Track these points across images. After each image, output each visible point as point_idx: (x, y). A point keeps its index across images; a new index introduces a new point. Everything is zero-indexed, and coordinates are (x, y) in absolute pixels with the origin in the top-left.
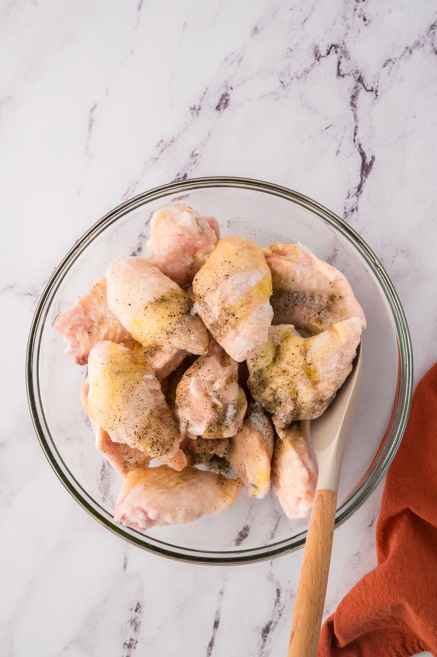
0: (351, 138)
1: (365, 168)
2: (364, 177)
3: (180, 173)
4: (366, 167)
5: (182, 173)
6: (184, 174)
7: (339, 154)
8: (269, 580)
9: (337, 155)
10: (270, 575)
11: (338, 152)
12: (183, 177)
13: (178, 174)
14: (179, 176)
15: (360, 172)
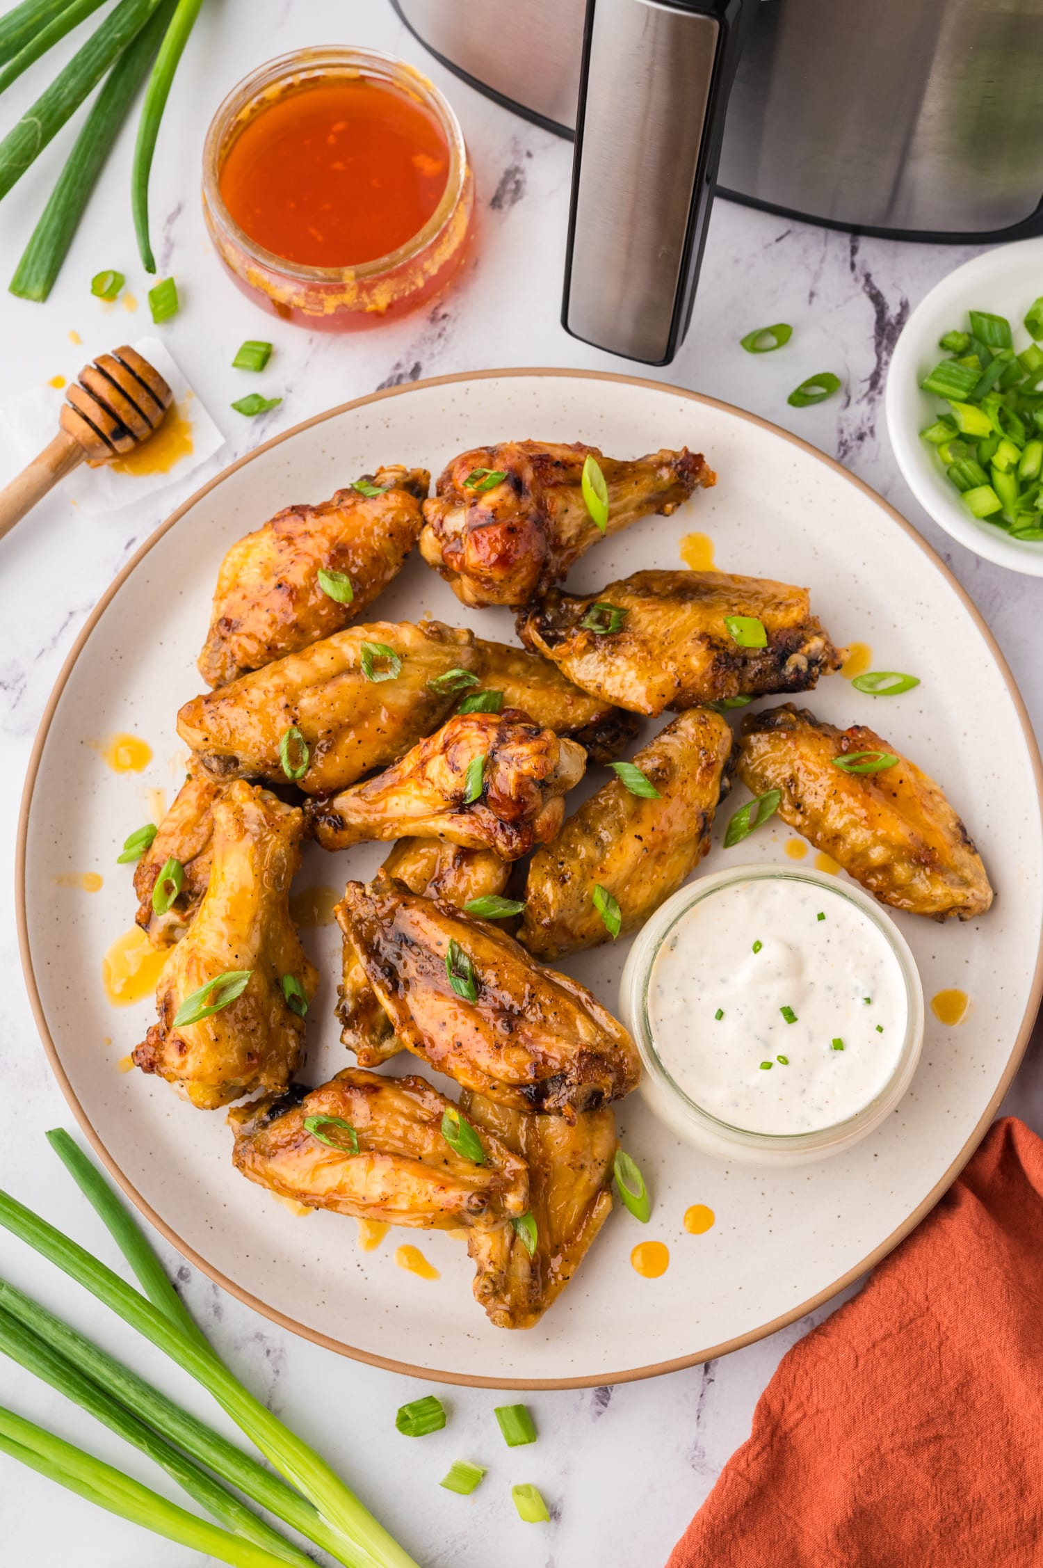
0: (844, 260)
1: (886, 332)
2: (884, 355)
3: (404, 361)
4: (889, 328)
5: (408, 361)
6: (412, 365)
7: (815, 300)
8: (693, 1466)
9: (810, 302)
10: (696, 1453)
11: (812, 295)
12: (409, 371)
13: (398, 366)
14: (400, 371)
15: (872, 343)
